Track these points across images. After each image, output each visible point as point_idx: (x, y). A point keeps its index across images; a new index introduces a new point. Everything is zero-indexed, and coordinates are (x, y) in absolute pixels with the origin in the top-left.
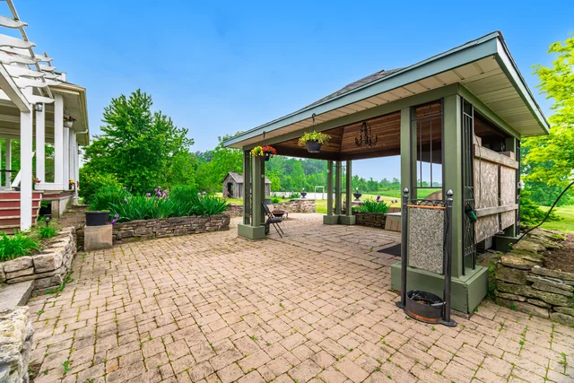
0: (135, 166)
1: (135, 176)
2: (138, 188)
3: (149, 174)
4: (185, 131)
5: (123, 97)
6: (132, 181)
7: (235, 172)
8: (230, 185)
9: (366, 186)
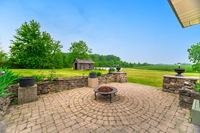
0: (32, 55)
1: (32, 60)
2: (34, 65)
3: (38, 59)
4: (59, 42)
5: (26, 23)
6: (31, 62)
7: (78, 58)
8: (76, 64)
9: (129, 65)
